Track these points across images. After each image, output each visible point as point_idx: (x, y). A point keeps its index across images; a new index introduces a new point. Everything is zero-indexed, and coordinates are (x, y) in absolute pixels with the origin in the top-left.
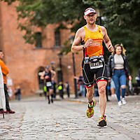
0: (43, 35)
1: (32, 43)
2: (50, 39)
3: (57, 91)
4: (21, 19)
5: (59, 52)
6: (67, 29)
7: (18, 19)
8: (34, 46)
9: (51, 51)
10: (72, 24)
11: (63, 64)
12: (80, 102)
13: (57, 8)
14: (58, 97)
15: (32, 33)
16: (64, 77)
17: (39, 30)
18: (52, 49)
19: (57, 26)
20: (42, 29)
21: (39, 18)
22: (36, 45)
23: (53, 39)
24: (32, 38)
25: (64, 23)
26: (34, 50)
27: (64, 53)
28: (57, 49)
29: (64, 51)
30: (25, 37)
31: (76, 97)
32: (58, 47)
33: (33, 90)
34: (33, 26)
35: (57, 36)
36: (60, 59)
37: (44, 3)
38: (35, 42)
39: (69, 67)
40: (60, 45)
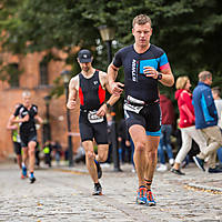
0: (20, 68)
2: (32, 75)
3: (42, 155)
5: (46, 94)
6: (60, 59)
8: (7, 85)
9: (33, 93)
10: (68, 51)
11: (52, 113)
12: (77, 172)
13: (44, 28)
15: (5, 64)
16: (53, 133)
17: (15, 59)
18: (35, 89)
19: (44, 53)
20: (21, 59)
21: (15, 40)
23: (37, 74)
24: (4, 73)
25: (55, 50)
26: (7, 90)
27: (54, 97)
28: (43, 89)
29: (53, 94)
31: (71, 165)
32: (44, 86)
33: (5, 153)
34: (6, 54)
35: (43, 69)
36: (47, 106)
37: (24, 20)
38: (8, 77)
39: (61, 118)
40: (47, 84)
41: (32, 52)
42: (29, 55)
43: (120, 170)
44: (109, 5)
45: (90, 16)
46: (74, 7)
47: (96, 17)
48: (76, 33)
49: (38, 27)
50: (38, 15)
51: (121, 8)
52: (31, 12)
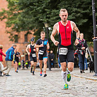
0: (18, 37)
1: (13, 41)
2: (22, 39)
4: (7, 28)
6: (31, 34)
7: (6, 28)
8: (14, 42)
9: (22, 45)
10: (34, 31)
13: (26, 23)
14: (25, 68)
15: (13, 35)
17: (17, 34)
18: (23, 43)
19: (26, 32)
21: (17, 27)
22: (15, 42)
23: (24, 38)
24: (13, 38)
25: (30, 31)
30: (10, 37)
37: (19, 20)
38: (14, 40)
40: (27, 41)
41: (22, 31)
42: (21, 32)
43: (51, 70)
44: (48, 16)
45: (41, 20)
46: (36, 16)
47: (44, 20)
48: (37, 25)
49: (24, 23)
50: (24, 19)
51: (52, 17)
52: (22, 18)
